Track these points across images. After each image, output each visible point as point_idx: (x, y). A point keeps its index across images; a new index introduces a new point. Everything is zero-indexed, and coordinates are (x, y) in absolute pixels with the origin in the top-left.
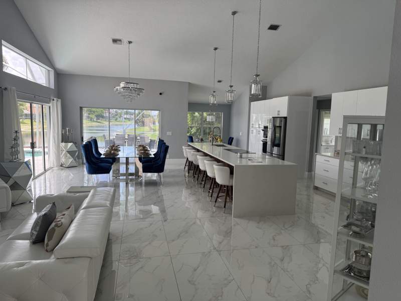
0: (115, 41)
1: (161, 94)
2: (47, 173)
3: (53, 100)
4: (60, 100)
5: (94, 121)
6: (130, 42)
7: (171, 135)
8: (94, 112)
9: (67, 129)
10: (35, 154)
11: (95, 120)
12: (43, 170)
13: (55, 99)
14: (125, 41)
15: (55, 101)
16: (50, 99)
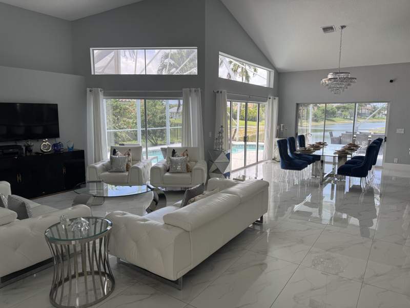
0: (326, 29)
1: (391, 81)
2: (259, 165)
3: (270, 98)
4: (277, 98)
5: (347, 118)
6: (343, 27)
7: (403, 132)
8: (348, 109)
9: (282, 125)
10: (247, 147)
11: (349, 117)
12: (255, 162)
13: (271, 97)
14: (337, 27)
15: (271, 100)
16: (267, 97)
